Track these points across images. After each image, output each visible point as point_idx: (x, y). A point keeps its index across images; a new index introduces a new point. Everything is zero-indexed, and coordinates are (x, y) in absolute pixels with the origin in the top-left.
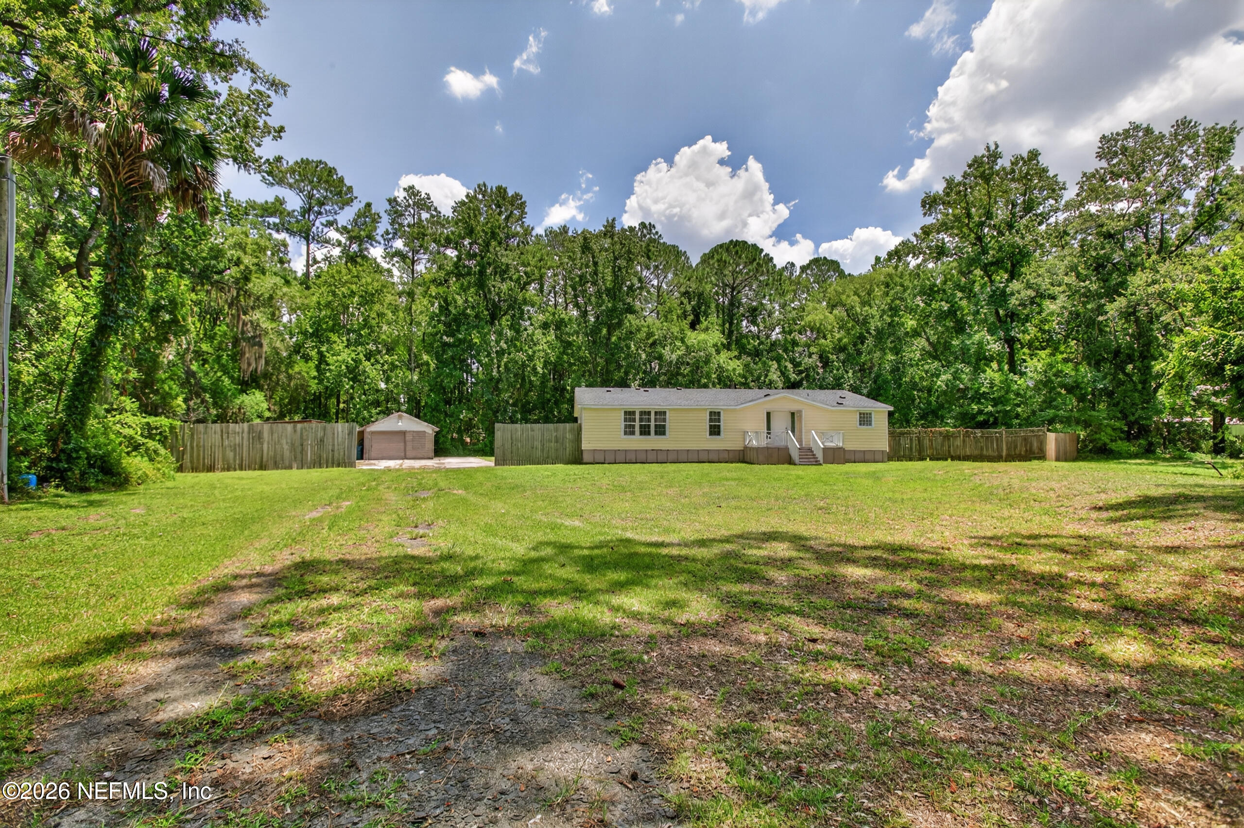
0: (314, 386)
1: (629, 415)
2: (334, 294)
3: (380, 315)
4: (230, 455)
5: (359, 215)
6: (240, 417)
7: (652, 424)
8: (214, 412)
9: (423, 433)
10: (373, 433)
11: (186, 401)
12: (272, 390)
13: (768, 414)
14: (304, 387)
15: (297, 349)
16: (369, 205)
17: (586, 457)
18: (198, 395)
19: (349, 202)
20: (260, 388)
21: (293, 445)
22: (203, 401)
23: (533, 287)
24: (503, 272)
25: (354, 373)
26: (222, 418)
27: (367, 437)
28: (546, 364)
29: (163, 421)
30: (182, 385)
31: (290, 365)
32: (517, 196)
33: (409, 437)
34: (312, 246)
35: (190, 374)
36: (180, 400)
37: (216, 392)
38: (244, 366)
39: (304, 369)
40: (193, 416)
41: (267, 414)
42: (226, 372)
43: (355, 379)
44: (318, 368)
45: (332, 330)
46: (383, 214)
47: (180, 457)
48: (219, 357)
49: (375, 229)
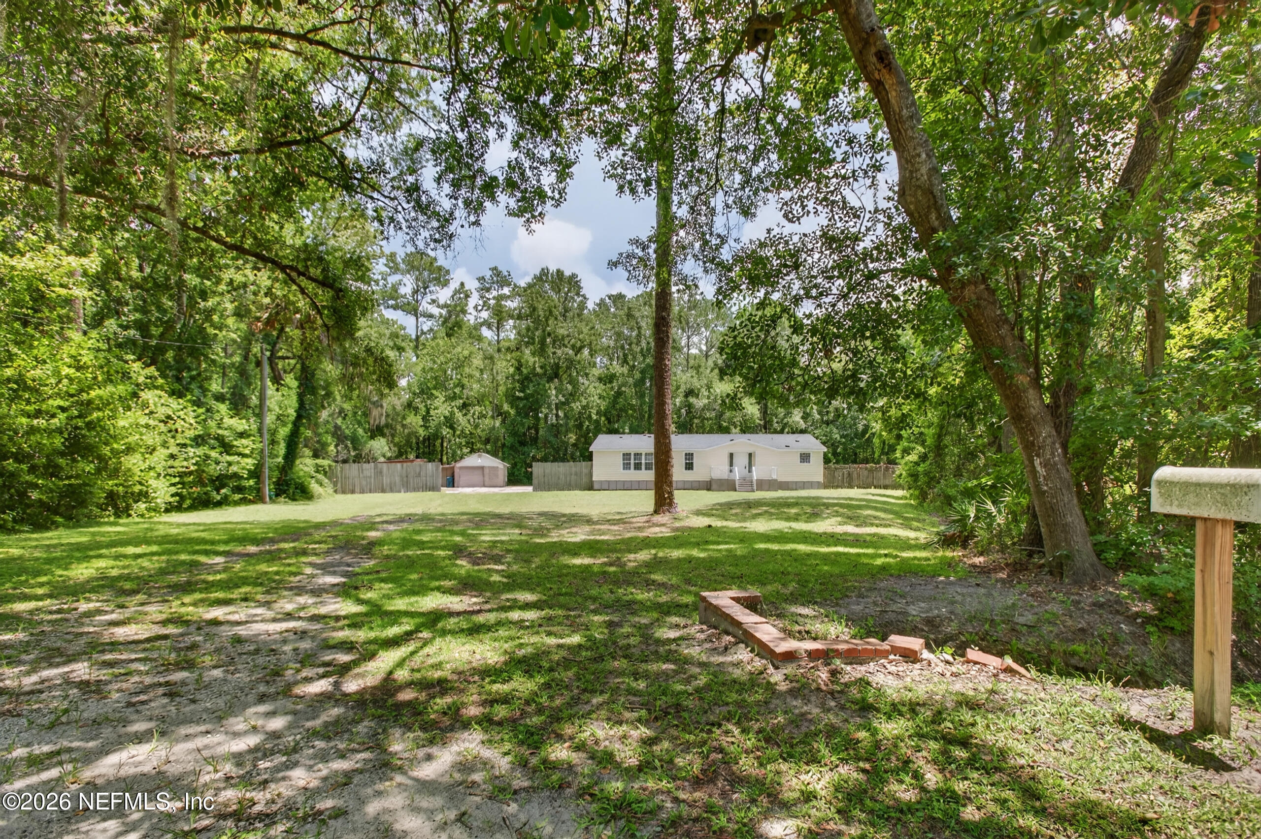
0: (422, 432)
1: (626, 456)
2: (435, 362)
3: (470, 376)
4: (364, 483)
5: (456, 292)
6: (370, 459)
7: (643, 461)
8: (353, 453)
9: (495, 469)
10: (461, 468)
11: (336, 446)
12: (393, 436)
13: (731, 455)
14: (414, 434)
15: (409, 405)
16: (462, 284)
17: (596, 486)
18: (343, 442)
19: (446, 284)
20: (383, 435)
21: (401, 476)
22: (346, 446)
23: (586, 352)
24: (559, 341)
25: (450, 422)
26: (358, 459)
27: (457, 471)
28: (598, 413)
29: (325, 463)
30: (333, 436)
31: (404, 418)
32: (574, 276)
33: (486, 471)
34: (420, 319)
35: (337, 427)
36: (332, 448)
37: (355, 440)
38: (372, 422)
39: (414, 421)
40: (340, 458)
41: (389, 454)
42: (359, 423)
43: (452, 427)
44: (424, 418)
45: (435, 388)
46: (473, 291)
47: (335, 485)
48: (356, 413)
49: (467, 305)
